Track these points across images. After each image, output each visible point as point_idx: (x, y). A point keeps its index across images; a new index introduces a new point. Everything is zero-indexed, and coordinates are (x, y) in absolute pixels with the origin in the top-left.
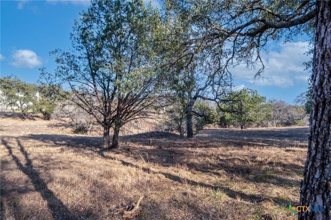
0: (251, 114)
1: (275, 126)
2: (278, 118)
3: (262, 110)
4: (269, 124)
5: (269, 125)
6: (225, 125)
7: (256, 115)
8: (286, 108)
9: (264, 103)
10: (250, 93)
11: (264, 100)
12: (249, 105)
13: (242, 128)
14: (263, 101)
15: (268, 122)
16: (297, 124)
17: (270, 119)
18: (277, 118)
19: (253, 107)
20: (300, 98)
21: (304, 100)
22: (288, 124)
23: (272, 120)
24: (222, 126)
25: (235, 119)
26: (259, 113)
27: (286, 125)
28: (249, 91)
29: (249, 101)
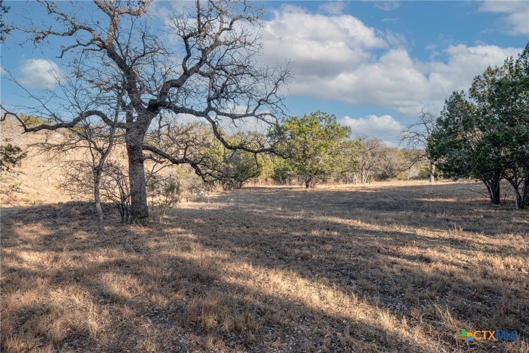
0: (323, 160)
1: (364, 181)
2: (371, 168)
3: (344, 152)
4: (356, 177)
5: (355, 180)
6: (284, 178)
7: (331, 162)
8: (384, 150)
9: (347, 140)
10: (324, 120)
11: (347, 134)
12: (319, 141)
13: (307, 186)
14: (346, 136)
15: (353, 174)
16: (396, 177)
17: (357, 170)
18: (369, 168)
19: (326, 146)
20: (406, 133)
21: (413, 137)
22: (383, 177)
23: (361, 171)
24: (279, 181)
25: (293, 170)
26: (338, 158)
27: (381, 178)
28: (322, 115)
29: (320, 134)
